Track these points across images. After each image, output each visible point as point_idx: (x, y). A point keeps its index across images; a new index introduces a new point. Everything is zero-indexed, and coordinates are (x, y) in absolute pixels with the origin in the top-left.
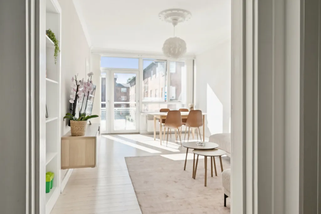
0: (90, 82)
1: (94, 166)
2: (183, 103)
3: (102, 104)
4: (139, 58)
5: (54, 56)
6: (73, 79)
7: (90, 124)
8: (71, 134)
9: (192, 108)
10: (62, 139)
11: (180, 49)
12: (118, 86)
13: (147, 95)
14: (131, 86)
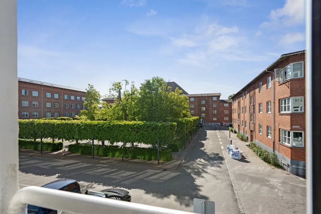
12: (221, 102)
13: (254, 109)
14: (234, 101)
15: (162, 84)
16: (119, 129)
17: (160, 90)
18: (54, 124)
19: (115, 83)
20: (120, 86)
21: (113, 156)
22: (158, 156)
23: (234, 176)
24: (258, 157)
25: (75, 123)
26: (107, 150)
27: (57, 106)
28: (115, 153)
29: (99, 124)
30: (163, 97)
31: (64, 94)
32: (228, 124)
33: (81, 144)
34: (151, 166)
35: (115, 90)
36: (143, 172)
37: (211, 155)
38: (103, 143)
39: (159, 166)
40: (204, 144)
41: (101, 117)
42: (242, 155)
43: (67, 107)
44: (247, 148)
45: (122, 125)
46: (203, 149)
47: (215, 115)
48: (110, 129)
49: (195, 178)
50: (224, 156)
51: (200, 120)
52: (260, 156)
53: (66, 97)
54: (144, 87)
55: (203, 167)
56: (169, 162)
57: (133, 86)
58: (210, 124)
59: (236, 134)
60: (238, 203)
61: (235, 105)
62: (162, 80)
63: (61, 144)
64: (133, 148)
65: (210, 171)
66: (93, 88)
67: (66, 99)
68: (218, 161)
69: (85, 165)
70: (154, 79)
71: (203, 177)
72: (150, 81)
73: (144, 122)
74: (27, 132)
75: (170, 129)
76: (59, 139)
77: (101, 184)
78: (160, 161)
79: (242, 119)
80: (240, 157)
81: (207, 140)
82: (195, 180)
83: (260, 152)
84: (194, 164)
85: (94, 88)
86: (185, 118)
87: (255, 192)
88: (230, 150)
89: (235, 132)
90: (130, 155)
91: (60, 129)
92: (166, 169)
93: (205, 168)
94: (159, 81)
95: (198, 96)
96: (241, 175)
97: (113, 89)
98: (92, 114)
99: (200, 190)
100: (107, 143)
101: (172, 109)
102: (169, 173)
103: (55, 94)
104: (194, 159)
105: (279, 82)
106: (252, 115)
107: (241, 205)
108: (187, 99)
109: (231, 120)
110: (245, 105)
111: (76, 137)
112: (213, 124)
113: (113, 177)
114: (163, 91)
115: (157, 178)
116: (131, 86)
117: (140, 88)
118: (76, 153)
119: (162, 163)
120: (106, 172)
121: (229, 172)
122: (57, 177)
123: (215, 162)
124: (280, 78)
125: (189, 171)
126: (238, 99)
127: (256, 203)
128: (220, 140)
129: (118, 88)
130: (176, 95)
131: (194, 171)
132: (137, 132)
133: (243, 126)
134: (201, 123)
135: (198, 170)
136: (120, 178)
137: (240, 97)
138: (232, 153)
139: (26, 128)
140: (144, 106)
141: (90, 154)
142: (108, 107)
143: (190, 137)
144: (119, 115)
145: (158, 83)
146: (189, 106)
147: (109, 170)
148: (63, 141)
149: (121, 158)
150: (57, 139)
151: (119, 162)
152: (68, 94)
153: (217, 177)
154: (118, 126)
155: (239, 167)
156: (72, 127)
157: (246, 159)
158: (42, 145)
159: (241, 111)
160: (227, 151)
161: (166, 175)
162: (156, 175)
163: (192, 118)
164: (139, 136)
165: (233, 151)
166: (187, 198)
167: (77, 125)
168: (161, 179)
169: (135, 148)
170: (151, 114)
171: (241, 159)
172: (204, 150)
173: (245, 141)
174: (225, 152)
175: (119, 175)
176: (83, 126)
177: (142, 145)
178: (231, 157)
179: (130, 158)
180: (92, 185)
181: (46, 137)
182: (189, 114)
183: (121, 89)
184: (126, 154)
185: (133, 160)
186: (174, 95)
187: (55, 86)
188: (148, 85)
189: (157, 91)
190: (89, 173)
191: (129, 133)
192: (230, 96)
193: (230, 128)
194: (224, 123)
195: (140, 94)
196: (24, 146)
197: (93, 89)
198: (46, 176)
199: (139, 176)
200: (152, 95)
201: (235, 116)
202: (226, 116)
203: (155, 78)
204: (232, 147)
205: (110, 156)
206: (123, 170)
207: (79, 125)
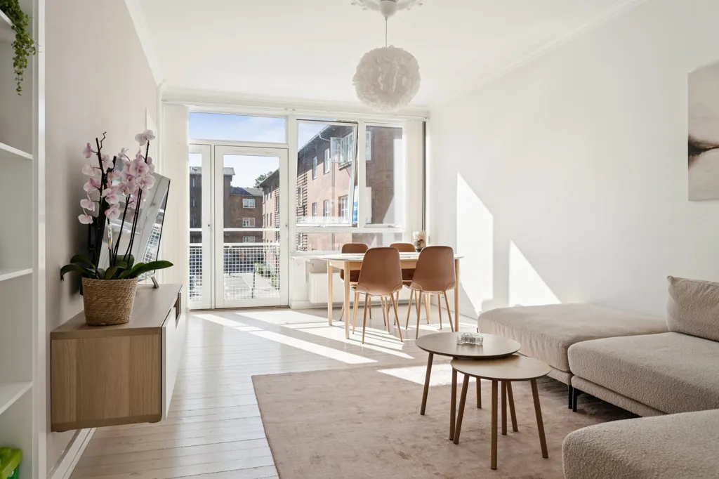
0: (146, 160)
1: (157, 418)
2: (400, 231)
3: (191, 232)
4: (287, 117)
5: (15, 65)
6: (89, 149)
7: (155, 287)
8: (84, 320)
9: (421, 241)
10: (54, 337)
11: (404, 79)
12: (236, 193)
13: (304, 215)
14: (266, 193)
61: (269, 205)
89: (269, 275)
105: (339, 164)
124: (341, 157)
126: (275, 188)
192: (262, 176)
201: (269, 232)
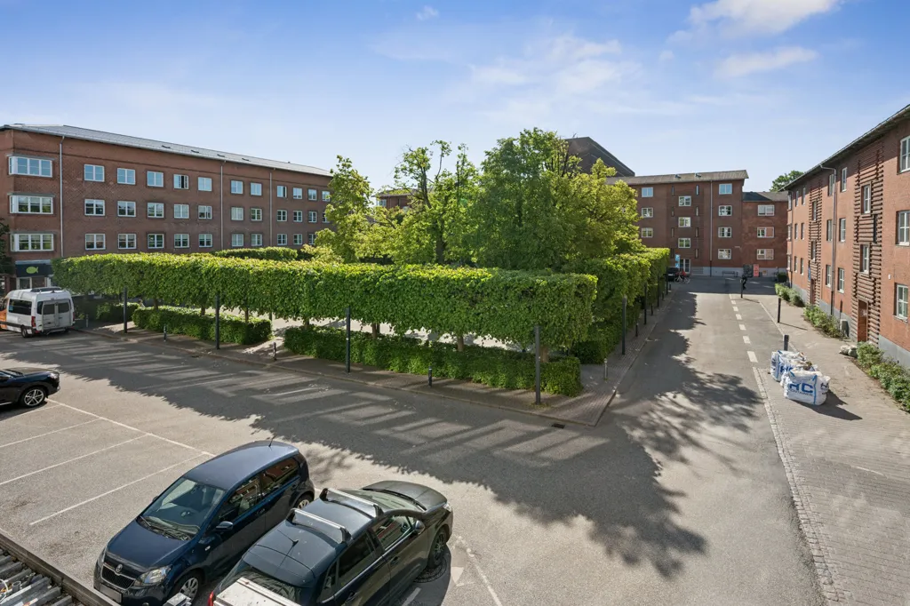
12: (749, 199)
13: (875, 228)
14: (794, 197)
15: (550, 150)
16: (419, 291)
17: (544, 171)
18: (248, 272)
19: (410, 153)
20: (425, 160)
21: (403, 369)
22: (538, 378)
23: (797, 468)
24: (892, 402)
25: (300, 271)
26: (388, 351)
27: (258, 216)
28: (409, 361)
29: (364, 275)
30: (555, 192)
31: (276, 183)
32: (770, 272)
33: (318, 328)
34: (515, 409)
35: (411, 171)
36: (490, 427)
37: (711, 382)
38: (376, 329)
39: (539, 411)
40: (687, 340)
41: (370, 252)
42: (829, 391)
43: (284, 218)
44: (847, 364)
45: (430, 282)
46: (682, 358)
47: (724, 244)
48: (396, 291)
49: (659, 463)
50: (761, 390)
51: (674, 257)
52: (898, 396)
53: (280, 192)
54: (496, 161)
55: (682, 424)
56: (572, 400)
57: (462, 159)
58: (706, 270)
59: (803, 311)
60: (816, 576)
61: (799, 211)
62: (550, 139)
63: (265, 326)
64: (460, 349)
65: (711, 439)
66: (349, 166)
67: (282, 195)
68: (738, 406)
69: (327, 392)
70: (527, 135)
71: (683, 460)
72: (514, 143)
73: (493, 272)
74: (185, 290)
75: (577, 294)
76: (261, 313)
77: (369, 457)
78: (542, 394)
79: (825, 259)
80: (821, 398)
81: (699, 326)
82: (657, 469)
83: (901, 385)
84: (652, 411)
85: (354, 167)
86: (622, 255)
87: (883, 537)
88: (782, 369)
89: (799, 303)
90: (452, 370)
91: (264, 285)
92: (561, 423)
93: (693, 429)
94: (542, 142)
95: (667, 180)
96: (825, 464)
97: (404, 169)
98: (348, 241)
99: (675, 509)
100: (386, 329)
101: (581, 229)
102: (573, 438)
103: (252, 184)
104: (652, 393)
106: (867, 250)
107: (831, 583)
108: (631, 197)
109: (781, 258)
110: (839, 215)
111: (304, 308)
112: (717, 271)
113: (402, 436)
114: (553, 171)
115: (532, 451)
116: (457, 159)
117: (483, 163)
118: (303, 354)
119: (549, 402)
120: (383, 419)
121: (780, 452)
122: (253, 426)
123: (727, 408)
125: (637, 434)
126: (811, 190)
127: (889, 583)
128: (742, 327)
129: (419, 166)
130: (595, 182)
131: (652, 435)
132: (474, 302)
133: (829, 285)
134: (677, 266)
135: (667, 432)
136: (422, 441)
137: (820, 186)
138: (788, 381)
139: (181, 278)
140: (494, 220)
141: (339, 357)
142: (390, 223)
143: (641, 315)
144: (421, 245)
145: (539, 149)
146: (636, 214)
147: (388, 413)
148: (271, 318)
149: (427, 378)
150: (256, 313)
151: (418, 389)
152: (287, 184)
153: (734, 465)
154: (419, 284)
155: (820, 432)
156: (294, 282)
157: (842, 403)
158: (218, 327)
159: (823, 233)
160: (772, 371)
161: (562, 443)
162: (531, 442)
163: (646, 254)
164: (478, 314)
165: (792, 376)
166: (630, 531)
167: (305, 276)
168: (546, 454)
169: (465, 347)
170: (517, 243)
171: (824, 404)
172: (688, 361)
173: (837, 337)
174: (764, 375)
175: (418, 430)
176: (321, 279)
177: (489, 342)
178: (785, 395)
179: (452, 379)
180: (344, 458)
181: (229, 306)
182: (635, 240)
183: (429, 167)
184: (440, 364)
185: (459, 384)
186: (587, 183)
187: (252, 162)
188: (507, 156)
189: (535, 173)
190: (335, 417)
191: (448, 303)
192: (781, 177)
193: (777, 286)
194: (757, 269)
195: (484, 182)
196: (178, 326)
197: (350, 169)
198: (226, 419)
199: (477, 441)
200: (520, 185)
201: (797, 247)
202: (764, 244)
203: (530, 134)
204: (789, 358)
205: (396, 370)
206: (431, 416)
207: (313, 276)
